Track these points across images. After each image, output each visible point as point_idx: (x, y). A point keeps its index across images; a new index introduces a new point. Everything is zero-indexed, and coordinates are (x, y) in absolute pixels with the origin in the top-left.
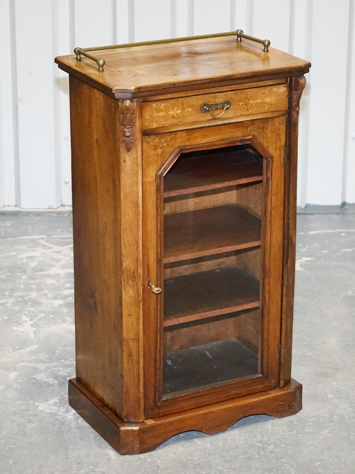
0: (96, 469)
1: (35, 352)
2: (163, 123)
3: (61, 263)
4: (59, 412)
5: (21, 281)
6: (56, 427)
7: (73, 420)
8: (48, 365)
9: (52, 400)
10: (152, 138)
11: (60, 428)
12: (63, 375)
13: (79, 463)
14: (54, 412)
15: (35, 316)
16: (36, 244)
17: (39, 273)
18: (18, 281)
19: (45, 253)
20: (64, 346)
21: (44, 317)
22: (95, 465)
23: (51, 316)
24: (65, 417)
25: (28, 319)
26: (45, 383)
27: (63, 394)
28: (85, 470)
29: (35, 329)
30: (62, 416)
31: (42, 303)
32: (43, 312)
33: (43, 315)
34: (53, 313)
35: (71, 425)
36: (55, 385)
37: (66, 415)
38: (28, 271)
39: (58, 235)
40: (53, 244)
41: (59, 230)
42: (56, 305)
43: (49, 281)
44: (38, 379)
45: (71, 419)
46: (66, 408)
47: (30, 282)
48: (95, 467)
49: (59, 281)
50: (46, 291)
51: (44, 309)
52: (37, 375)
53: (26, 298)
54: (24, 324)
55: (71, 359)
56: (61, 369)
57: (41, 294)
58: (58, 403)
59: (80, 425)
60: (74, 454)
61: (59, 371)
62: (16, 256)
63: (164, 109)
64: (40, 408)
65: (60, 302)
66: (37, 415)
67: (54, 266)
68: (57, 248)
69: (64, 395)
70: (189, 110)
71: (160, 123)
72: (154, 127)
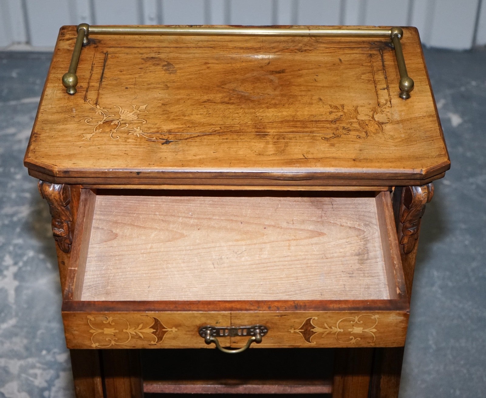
1: (10, 335)
5: (14, 184)
12: (40, 386)
15: (21, 256)
21: (33, 259)
23: (42, 256)
25: (12, 262)
29: (17, 283)
32: (32, 248)
33: (31, 254)
47: (24, 187)
54: (5, 272)
61: (36, 376)
63: (113, 324)
70: (172, 331)
71: (106, 344)
72: (93, 347)
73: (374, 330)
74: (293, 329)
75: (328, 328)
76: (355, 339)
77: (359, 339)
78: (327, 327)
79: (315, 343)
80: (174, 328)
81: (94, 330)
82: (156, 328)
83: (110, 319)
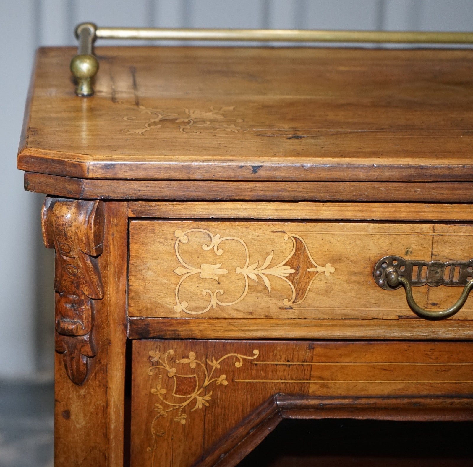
2: (214, 302)
10: (172, 352)
63: (220, 253)
70: (324, 272)
71: (201, 304)
72: (175, 313)
80: (328, 265)
81: (185, 267)
82: (295, 264)
83: (216, 240)
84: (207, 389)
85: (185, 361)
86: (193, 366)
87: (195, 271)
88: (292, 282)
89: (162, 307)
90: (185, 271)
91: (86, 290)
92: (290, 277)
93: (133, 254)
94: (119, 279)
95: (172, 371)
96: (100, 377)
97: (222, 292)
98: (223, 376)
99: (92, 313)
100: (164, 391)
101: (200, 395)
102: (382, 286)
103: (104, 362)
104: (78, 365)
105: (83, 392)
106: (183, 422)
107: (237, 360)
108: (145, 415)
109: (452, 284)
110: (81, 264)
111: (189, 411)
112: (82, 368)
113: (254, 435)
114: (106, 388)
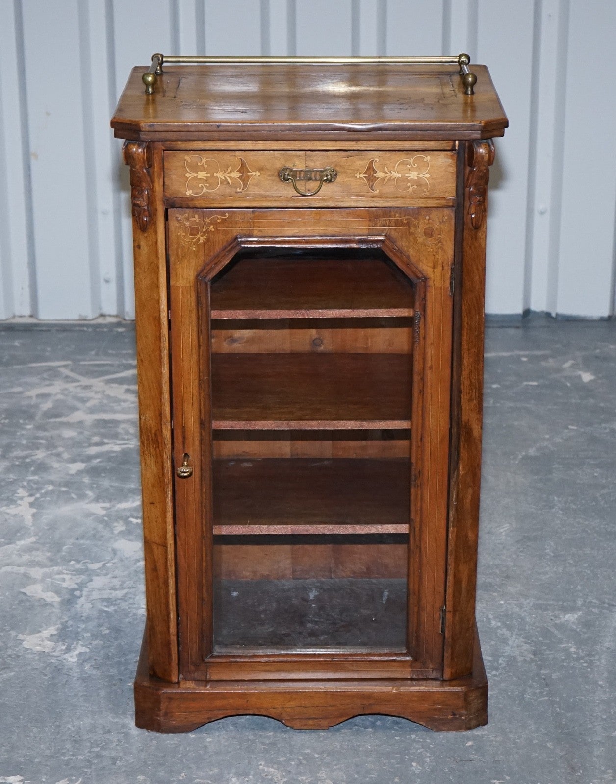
0: (104, 753)
1: (29, 549)
2: (205, 190)
3: (89, 404)
4: (55, 651)
5: (24, 432)
6: (46, 678)
7: (75, 664)
8: (46, 570)
9: (46, 629)
10: (187, 214)
11: (53, 678)
12: (70, 588)
13: (75, 742)
14: (46, 650)
15: (38, 489)
16: (54, 374)
17: (53, 420)
18: (18, 433)
19: (66, 389)
20: (77, 539)
21: (53, 491)
22: (103, 745)
23: (64, 489)
24: (65, 659)
25: (26, 494)
26: (39, 600)
27: (66, 619)
28: (84, 755)
29: (34, 510)
30: (59, 658)
31: (52, 467)
32: (52, 482)
33: (51, 487)
34: (67, 484)
35: (70, 674)
36: (55, 604)
37: (66, 656)
38: (37, 418)
39: (89, 361)
40: (81, 374)
41: (93, 353)
42: (73, 472)
43: (68, 433)
44: (29, 594)
45: (73, 662)
46: (66, 644)
47: (38, 435)
48: (103, 748)
49: (81, 433)
50: (61, 449)
51: (53, 477)
52: (28, 588)
53: (28, 460)
54: (19, 502)
55: (85, 561)
56: (67, 577)
57: (52, 454)
58: (55, 635)
59: (86, 673)
60: (70, 726)
61: (64, 580)
62: (21, 393)
63: (206, 166)
64: (26, 645)
65: (80, 466)
66: (18, 656)
67: (77, 409)
68: (85, 381)
69: (67, 622)
70: (255, 175)
71: (199, 191)
72: (187, 195)
73: (427, 176)
74: (358, 173)
75: (388, 173)
76: (412, 186)
77: (416, 187)
78: (387, 171)
79: (378, 191)
80: (257, 172)
81: (190, 173)
82: (242, 171)
83: (204, 160)
84: (204, 233)
85: (193, 219)
86: (197, 221)
87: (195, 175)
88: (241, 180)
89: (181, 192)
90: (190, 175)
91: (144, 184)
92: (240, 178)
93: (165, 167)
94: (159, 179)
95: (188, 224)
96: (153, 227)
97: (208, 185)
98: (212, 227)
99: (148, 197)
100: (184, 234)
101: (201, 236)
102: (282, 181)
103: (154, 219)
104: (143, 222)
105: (146, 235)
106: (194, 249)
107: (218, 218)
108: (175, 246)
109: (316, 180)
110: (141, 172)
111: (197, 244)
112: (145, 223)
113: (228, 255)
114: (156, 232)
